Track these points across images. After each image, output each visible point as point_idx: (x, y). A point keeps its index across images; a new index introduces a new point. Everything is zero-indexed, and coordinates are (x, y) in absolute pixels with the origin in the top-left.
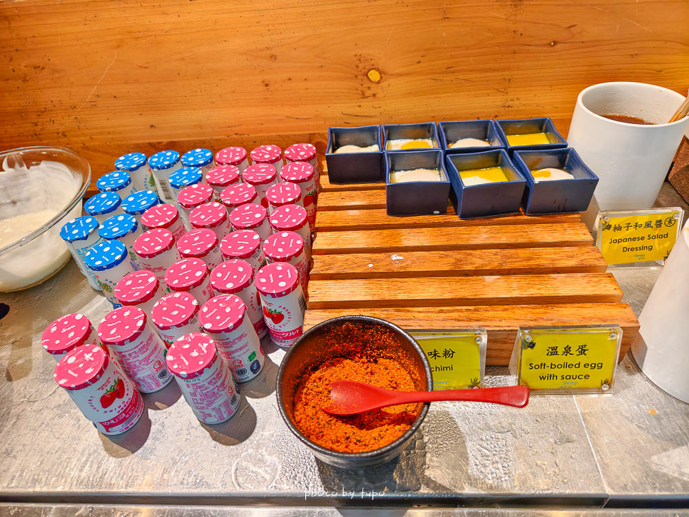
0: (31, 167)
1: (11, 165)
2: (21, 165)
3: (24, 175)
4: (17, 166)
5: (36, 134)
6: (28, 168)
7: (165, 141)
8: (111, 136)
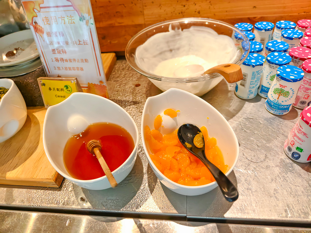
0: (184, 30)
1: (173, 28)
2: (178, 29)
3: (179, 35)
4: (176, 29)
5: (182, 13)
6: (182, 30)
7: (259, 16)
8: (227, 13)
